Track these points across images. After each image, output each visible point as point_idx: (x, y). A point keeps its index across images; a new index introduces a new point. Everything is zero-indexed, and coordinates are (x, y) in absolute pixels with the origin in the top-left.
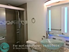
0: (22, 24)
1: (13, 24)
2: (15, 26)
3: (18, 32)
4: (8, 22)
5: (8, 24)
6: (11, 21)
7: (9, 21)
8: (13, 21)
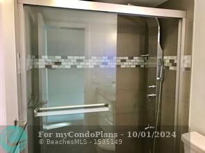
0: (168, 67)
1: (136, 66)
2: (144, 73)
3: (153, 95)
4: (124, 61)
5: (122, 66)
6: (133, 59)
7: (127, 58)
8: (137, 58)
